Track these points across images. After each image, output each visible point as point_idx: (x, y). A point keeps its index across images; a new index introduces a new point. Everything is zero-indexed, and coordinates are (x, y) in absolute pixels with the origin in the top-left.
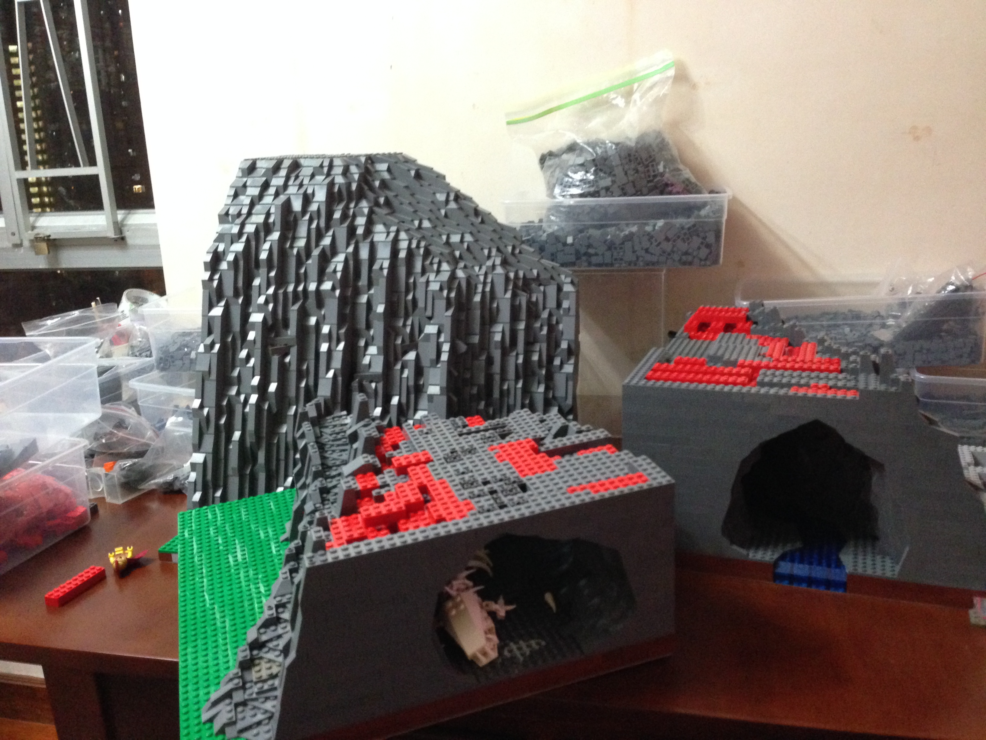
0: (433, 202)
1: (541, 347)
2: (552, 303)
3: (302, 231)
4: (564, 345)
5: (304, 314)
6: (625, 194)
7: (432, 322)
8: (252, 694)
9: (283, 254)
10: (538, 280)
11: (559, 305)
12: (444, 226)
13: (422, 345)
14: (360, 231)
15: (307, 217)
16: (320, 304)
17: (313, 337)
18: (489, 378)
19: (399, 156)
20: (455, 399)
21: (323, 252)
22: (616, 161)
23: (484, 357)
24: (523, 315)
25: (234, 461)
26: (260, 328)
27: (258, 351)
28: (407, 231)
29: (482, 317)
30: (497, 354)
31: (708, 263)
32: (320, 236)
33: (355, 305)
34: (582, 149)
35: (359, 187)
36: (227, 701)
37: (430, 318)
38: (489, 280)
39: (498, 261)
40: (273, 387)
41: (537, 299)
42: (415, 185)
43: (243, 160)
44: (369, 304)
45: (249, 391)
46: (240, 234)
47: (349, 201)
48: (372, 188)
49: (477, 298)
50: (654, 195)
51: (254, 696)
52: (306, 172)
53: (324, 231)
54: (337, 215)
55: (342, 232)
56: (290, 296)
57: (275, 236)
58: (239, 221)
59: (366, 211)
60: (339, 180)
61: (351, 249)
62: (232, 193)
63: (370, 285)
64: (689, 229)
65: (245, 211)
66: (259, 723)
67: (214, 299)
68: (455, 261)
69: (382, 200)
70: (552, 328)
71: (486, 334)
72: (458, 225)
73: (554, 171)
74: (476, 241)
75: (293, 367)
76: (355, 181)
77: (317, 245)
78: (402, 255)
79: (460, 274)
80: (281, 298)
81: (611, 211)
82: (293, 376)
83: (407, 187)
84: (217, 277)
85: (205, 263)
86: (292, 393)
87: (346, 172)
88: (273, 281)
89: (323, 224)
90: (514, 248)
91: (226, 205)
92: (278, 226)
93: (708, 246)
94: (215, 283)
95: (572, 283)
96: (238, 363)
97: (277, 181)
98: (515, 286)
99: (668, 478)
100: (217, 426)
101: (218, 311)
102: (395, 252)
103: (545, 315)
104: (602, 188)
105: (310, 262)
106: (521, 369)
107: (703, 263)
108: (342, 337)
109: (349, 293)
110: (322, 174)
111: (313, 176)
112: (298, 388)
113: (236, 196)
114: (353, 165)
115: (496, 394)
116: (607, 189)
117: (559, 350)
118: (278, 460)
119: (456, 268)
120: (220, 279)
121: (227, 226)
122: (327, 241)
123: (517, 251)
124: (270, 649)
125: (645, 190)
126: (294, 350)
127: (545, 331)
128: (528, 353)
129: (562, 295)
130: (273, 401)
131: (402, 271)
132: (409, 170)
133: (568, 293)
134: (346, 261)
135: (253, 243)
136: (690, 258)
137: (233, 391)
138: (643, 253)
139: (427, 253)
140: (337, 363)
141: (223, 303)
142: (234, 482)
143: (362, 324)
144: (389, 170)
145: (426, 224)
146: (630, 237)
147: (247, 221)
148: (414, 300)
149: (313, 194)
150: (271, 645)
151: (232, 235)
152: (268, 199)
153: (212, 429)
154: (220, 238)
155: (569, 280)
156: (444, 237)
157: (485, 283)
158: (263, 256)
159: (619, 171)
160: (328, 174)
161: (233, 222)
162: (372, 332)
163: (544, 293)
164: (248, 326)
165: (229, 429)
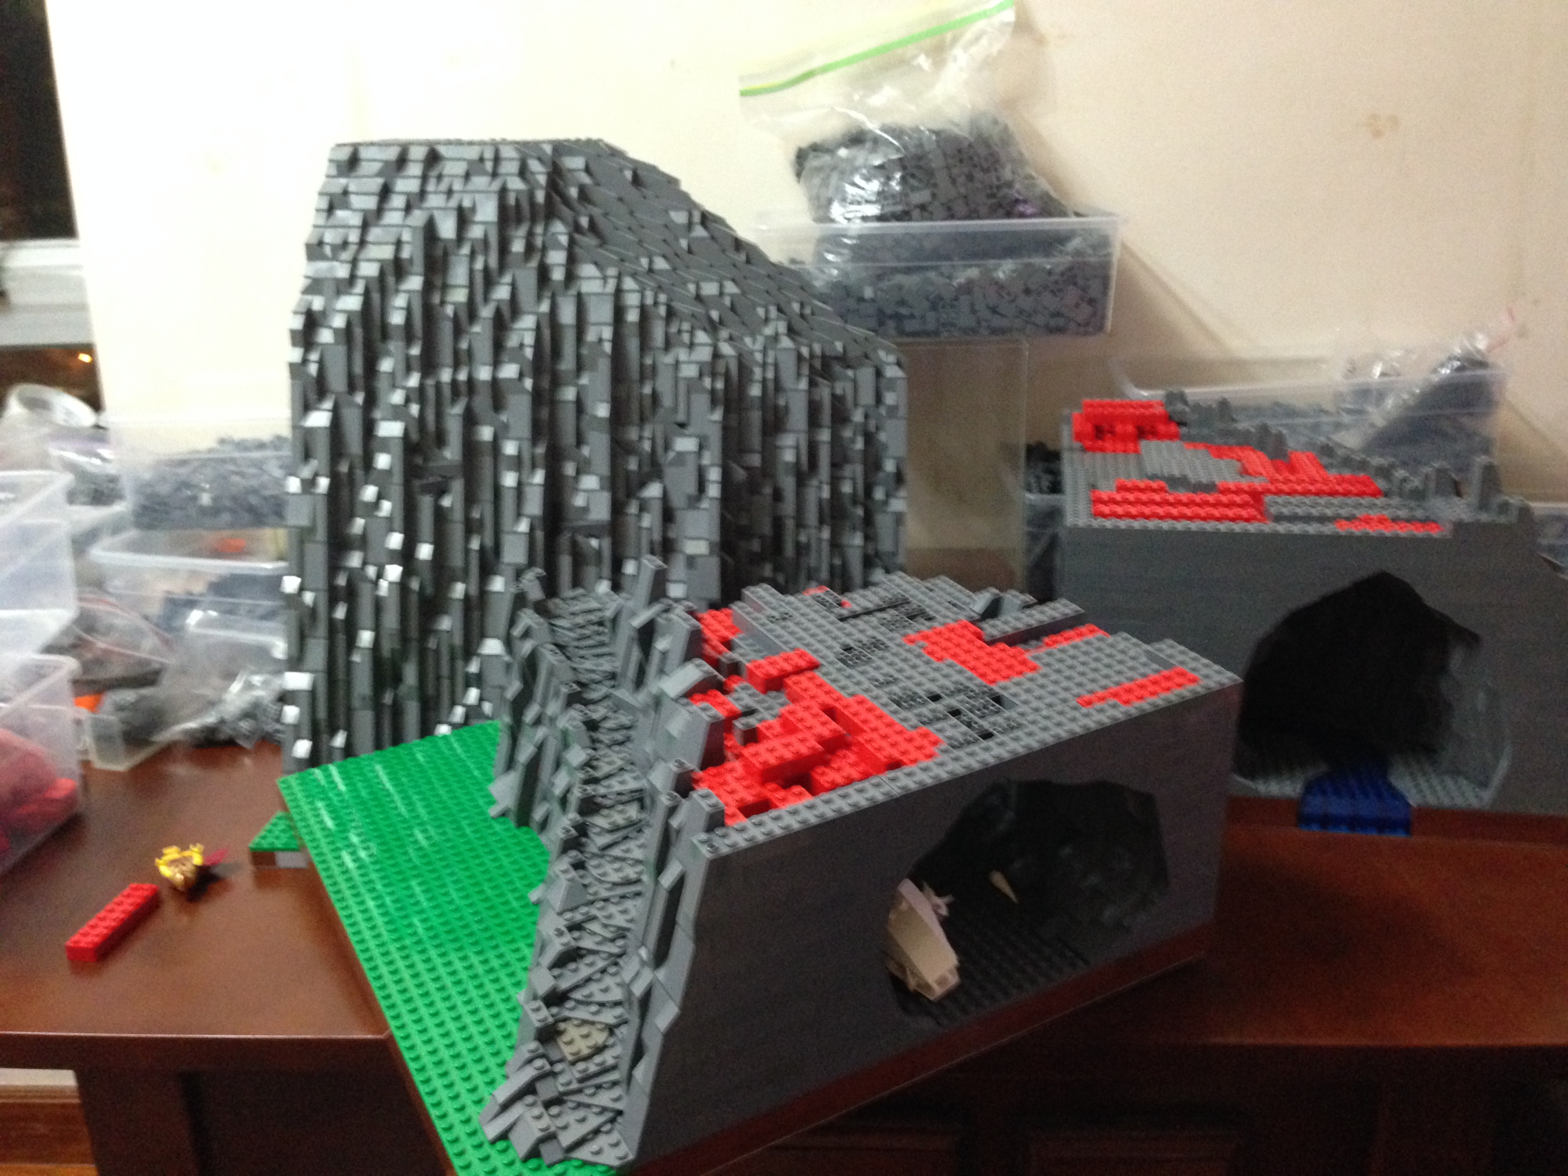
0: (666, 226)
1: (855, 470)
2: (867, 397)
3: (459, 274)
4: (890, 466)
5: (470, 420)
6: (952, 217)
7: (686, 432)
8: (569, 1083)
9: (430, 314)
10: (844, 360)
11: (879, 399)
12: (688, 267)
13: (670, 472)
14: (558, 275)
15: (466, 250)
16: (498, 404)
17: (487, 462)
18: (778, 523)
19: (601, 144)
20: (730, 560)
21: (498, 314)
22: (937, 163)
23: (768, 490)
24: (826, 416)
25: (363, 684)
26: (398, 449)
27: (396, 488)
28: (634, 275)
29: (764, 422)
30: (788, 483)
31: (1090, 329)
32: (489, 281)
33: (554, 403)
34: (877, 141)
35: (548, 197)
36: (529, 1099)
37: (682, 425)
38: (770, 360)
39: (782, 327)
40: (425, 551)
41: (844, 390)
42: (633, 194)
43: (333, 145)
44: (580, 406)
45: (383, 558)
46: (352, 279)
47: (533, 220)
48: (566, 201)
49: (755, 391)
50: (998, 218)
51: (575, 1086)
52: (453, 169)
53: (495, 274)
54: (518, 246)
55: (527, 277)
56: (447, 392)
57: (415, 282)
58: (347, 255)
59: (564, 240)
60: (516, 184)
61: (545, 307)
62: (324, 205)
63: (580, 367)
64: (1062, 274)
65: (354, 237)
66: (596, 1132)
67: (312, 396)
68: (713, 327)
69: (584, 221)
70: (869, 438)
71: (770, 452)
72: (711, 266)
73: (828, 177)
74: (744, 293)
75: (458, 515)
76: (541, 187)
77: (486, 300)
78: (632, 316)
79: (726, 349)
80: (431, 393)
81: (927, 245)
82: (457, 531)
83: (621, 199)
84: (314, 356)
85: (293, 333)
86: (457, 560)
87: (523, 172)
88: (416, 364)
89: (493, 262)
90: (802, 305)
91: (316, 226)
92: (419, 265)
93: (1091, 302)
94: (313, 369)
95: (899, 364)
96: (359, 509)
97: (407, 184)
98: (812, 367)
99: (1230, 674)
100: (332, 623)
101: (319, 419)
102: (619, 312)
103: (858, 417)
104: (917, 206)
105: (477, 329)
106: (827, 511)
107: (1082, 329)
108: (540, 461)
109: (545, 383)
110: (484, 173)
111: (467, 176)
112: (467, 551)
113: (330, 210)
114: (532, 157)
115: (789, 550)
116: (923, 207)
117: (881, 475)
118: (438, 678)
119: (718, 340)
120: (321, 363)
121: (322, 265)
122: (502, 293)
123: (807, 311)
124: (579, 1002)
125: (983, 210)
126: (458, 486)
127: (859, 445)
128: (835, 482)
129: (883, 382)
130: (427, 575)
131: (633, 345)
132: (621, 170)
133: (892, 380)
134: (538, 329)
135: (376, 297)
136: (1061, 322)
137: (355, 560)
138: (987, 314)
139: (671, 314)
140: (534, 505)
141: (328, 404)
142: (364, 719)
143: (568, 437)
144: (587, 170)
145: (661, 264)
146: (968, 288)
147: (362, 256)
148: (655, 397)
149: (473, 209)
150: (578, 995)
151: (338, 282)
152: (393, 217)
153: (322, 629)
154: (314, 286)
155: (892, 359)
156: (692, 287)
157: (764, 365)
158: (397, 318)
159: (942, 178)
160: (495, 175)
161: (335, 258)
162: (586, 451)
163: (855, 382)
164: (375, 444)
165: (351, 627)
